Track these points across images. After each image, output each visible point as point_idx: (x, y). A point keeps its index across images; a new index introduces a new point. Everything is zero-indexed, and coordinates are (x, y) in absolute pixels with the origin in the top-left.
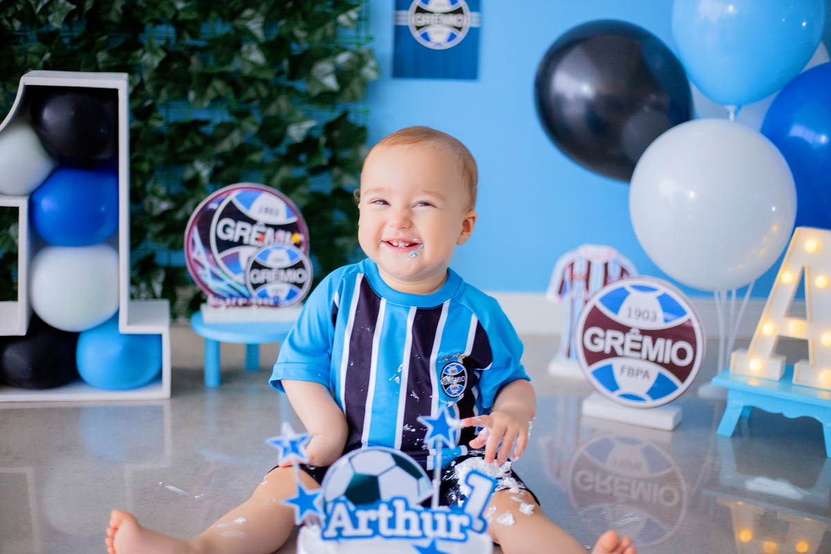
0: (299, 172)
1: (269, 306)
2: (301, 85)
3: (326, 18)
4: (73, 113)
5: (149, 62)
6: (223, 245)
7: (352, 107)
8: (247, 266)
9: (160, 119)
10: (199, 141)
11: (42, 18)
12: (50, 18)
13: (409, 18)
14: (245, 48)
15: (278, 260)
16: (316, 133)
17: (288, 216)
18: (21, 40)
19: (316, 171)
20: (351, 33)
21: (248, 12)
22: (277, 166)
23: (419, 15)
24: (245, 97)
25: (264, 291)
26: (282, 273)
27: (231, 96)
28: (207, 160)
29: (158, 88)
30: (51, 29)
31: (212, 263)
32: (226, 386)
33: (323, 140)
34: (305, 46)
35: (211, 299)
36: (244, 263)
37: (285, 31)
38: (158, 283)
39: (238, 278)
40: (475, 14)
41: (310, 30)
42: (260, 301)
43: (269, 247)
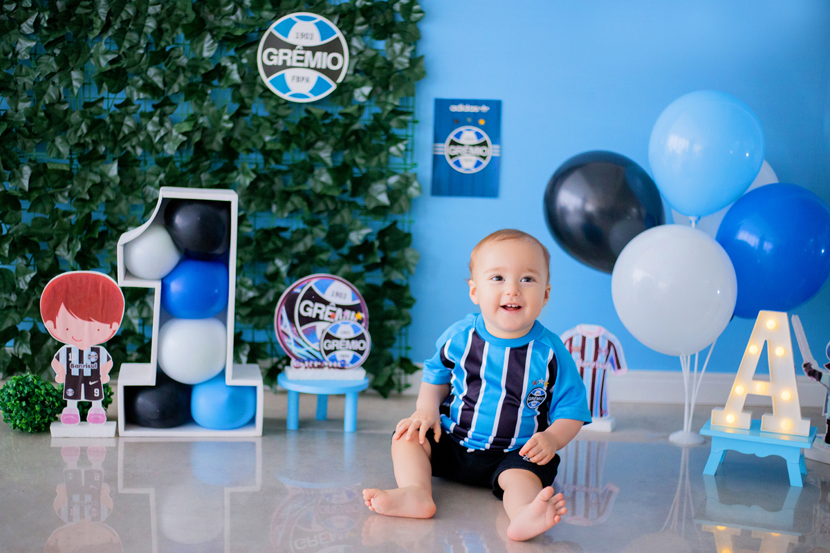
0: (359, 268)
1: (338, 368)
2: (360, 201)
3: (381, 149)
4: (199, 218)
5: (242, 181)
6: (304, 320)
7: (399, 217)
8: (321, 337)
9: (250, 226)
10: (280, 244)
11: (158, 147)
12: (166, 147)
13: (445, 149)
14: (316, 172)
15: (345, 333)
16: (373, 238)
17: (354, 299)
18: (142, 164)
19: (371, 268)
20: (399, 160)
21: (320, 144)
22: (341, 264)
23: (453, 147)
24: (316, 210)
25: (334, 356)
26: (348, 342)
27: (306, 209)
28: (284, 258)
29: (249, 202)
30: (165, 156)
31: (295, 334)
32: (303, 429)
33: (377, 243)
34: (364, 170)
35: (293, 362)
36: (319, 334)
37: (348, 159)
38: (244, 355)
39: (316, 346)
40: (496, 146)
41: (368, 158)
42: (331, 364)
43: (339, 323)
